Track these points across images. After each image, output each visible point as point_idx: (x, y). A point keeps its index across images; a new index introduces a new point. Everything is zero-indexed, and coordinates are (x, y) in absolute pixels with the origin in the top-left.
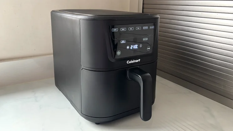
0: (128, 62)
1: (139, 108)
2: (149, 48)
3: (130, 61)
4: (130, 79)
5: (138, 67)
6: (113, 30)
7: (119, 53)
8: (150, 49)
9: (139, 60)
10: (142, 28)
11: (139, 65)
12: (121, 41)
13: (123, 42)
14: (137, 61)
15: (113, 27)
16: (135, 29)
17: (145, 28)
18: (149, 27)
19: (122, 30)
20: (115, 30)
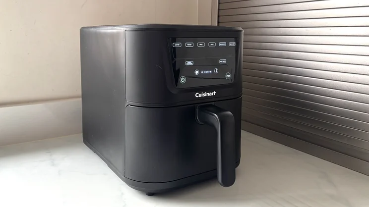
0: (197, 95)
1: (216, 170)
2: (229, 76)
3: (200, 93)
4: (200, 122)
5: (213, 103)
6: (174, 44)
7: (183, 80)
8: (231, 76)
9: (215, 93)
10: (218, 44)
11: (215, 101)
12: (187, 63)
13: (189, 63)
14: (211, 94)
15: (174, 40)
16: (207, 45)
17: (222, 44)
18: (228, 44)
19: (187, 45)
20: (177, 45)
